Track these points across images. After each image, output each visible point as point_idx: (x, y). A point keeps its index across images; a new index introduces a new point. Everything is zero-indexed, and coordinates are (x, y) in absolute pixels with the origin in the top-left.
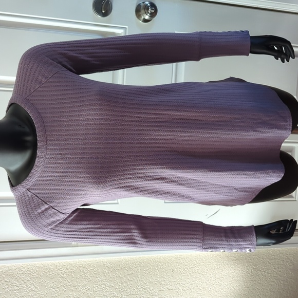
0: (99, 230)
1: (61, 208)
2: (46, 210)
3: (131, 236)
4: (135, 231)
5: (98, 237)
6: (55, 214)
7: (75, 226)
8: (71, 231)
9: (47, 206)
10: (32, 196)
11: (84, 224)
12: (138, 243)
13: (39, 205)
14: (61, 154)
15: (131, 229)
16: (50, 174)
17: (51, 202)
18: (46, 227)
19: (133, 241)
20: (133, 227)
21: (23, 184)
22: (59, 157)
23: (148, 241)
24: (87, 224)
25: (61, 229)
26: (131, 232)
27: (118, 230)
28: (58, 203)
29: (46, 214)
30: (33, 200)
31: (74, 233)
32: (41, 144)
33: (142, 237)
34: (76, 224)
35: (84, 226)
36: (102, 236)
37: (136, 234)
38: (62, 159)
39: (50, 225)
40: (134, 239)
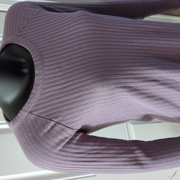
0: (106, 152)
1: (68, 121)
2: (52, 128)
3: (135, 157)
4: (138, 152)
5: (106, 159)
6: (63, 130)
7: (83, 147)
8: (80, 153)
9: (52, 123)
10: (35, 118)
11: (91, 145)
12: (144, 164)
13: (44, 125)
14: (59, 67)
15: (134, 150)
16: (51, 89)
17: (57, 117)
18: (54, 148)
19: (139, 162)
20: (134, 148)
21: (24, 108)
22: (57, 70)
23: (153, 160)
24: (93, 145)
25: (69, 150)
26: (135, 153)
27: (123, 151)
28: (64, 116)
29: (53, 132)
30: (37, 122)
31: (83, 155)
32: (37, 63)
33: (146, 156)
34: (83, 145)
35: (91, 148)
36: (110, 157)
37: (139, 154)
38: (60, 71)
39: (58, 144)
40: (139, 160)
